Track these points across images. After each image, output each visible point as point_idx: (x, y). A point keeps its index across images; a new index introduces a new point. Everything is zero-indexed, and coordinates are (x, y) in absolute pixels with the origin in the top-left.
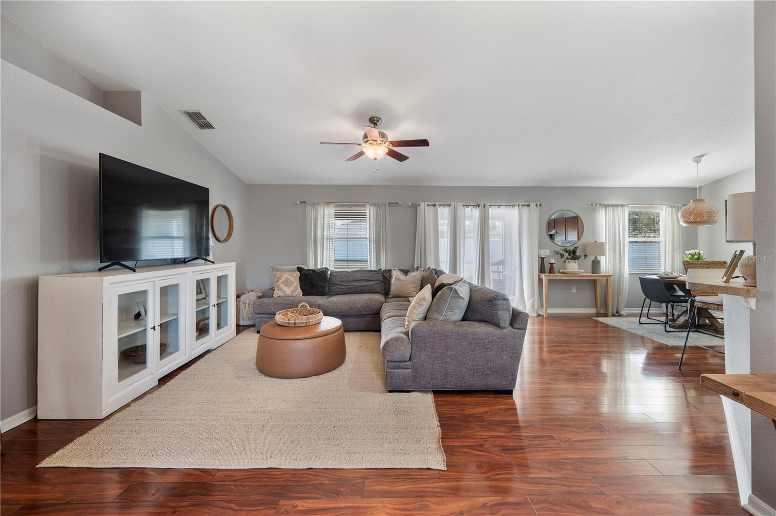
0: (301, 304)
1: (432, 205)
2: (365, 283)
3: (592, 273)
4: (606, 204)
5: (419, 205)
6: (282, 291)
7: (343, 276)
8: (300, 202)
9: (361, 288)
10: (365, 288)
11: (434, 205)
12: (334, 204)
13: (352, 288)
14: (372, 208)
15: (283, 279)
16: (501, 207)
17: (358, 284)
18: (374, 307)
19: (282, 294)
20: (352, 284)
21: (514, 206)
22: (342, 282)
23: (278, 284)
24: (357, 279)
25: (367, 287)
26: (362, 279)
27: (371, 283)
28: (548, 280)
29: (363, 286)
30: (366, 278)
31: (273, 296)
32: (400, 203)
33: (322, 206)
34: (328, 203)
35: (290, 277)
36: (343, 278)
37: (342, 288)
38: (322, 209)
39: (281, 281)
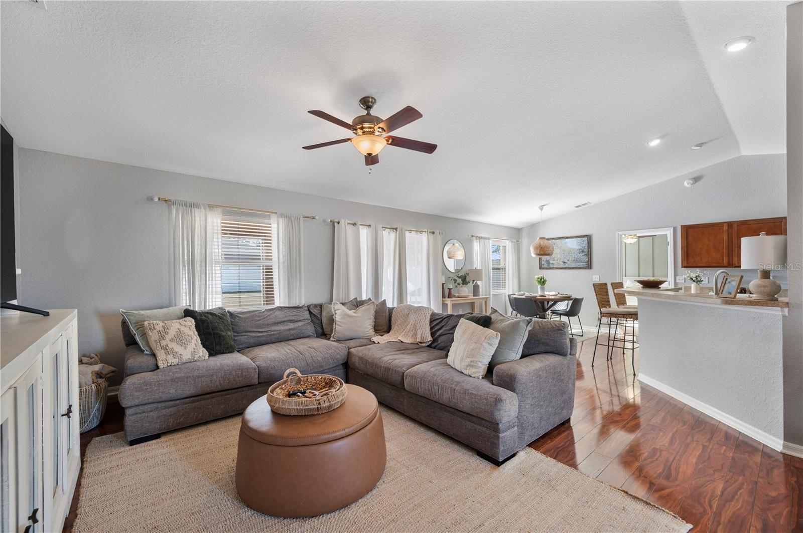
0: (288, 372)
1: (352, 224)
2: (292, 326)
3: (474, 296)
4: (479, 236)
5: (339, 223)
6: (175, 355)
7: (257, 318)
8: (159, 199)
9: (288, 332)
10: (292, 332)
11: (354, 224)
12: (220, 210)
13: (274, 335)
14: (281, 220)
15: (172, 333)
16: (412, 232)
17: (282, 327)
18: (338, 357)
19: (175, 361)
20: (273, 328)
21: (421, 232)
22: (257, 326)
23: (163, 343)
24: (279, 320)
25: (295, 331)
26: (286, 319)
27: (300, 324)
28: (453, 304)
29: (290, 330)
30: (291, 318)
31: (158, 368)
32: (317, 217)
33: (203, 210)
34: (211, 207)
35: (182, 328)
36: (258, 321)
37: (258, 337)
38: (203, 215)
39: (168, 337)
